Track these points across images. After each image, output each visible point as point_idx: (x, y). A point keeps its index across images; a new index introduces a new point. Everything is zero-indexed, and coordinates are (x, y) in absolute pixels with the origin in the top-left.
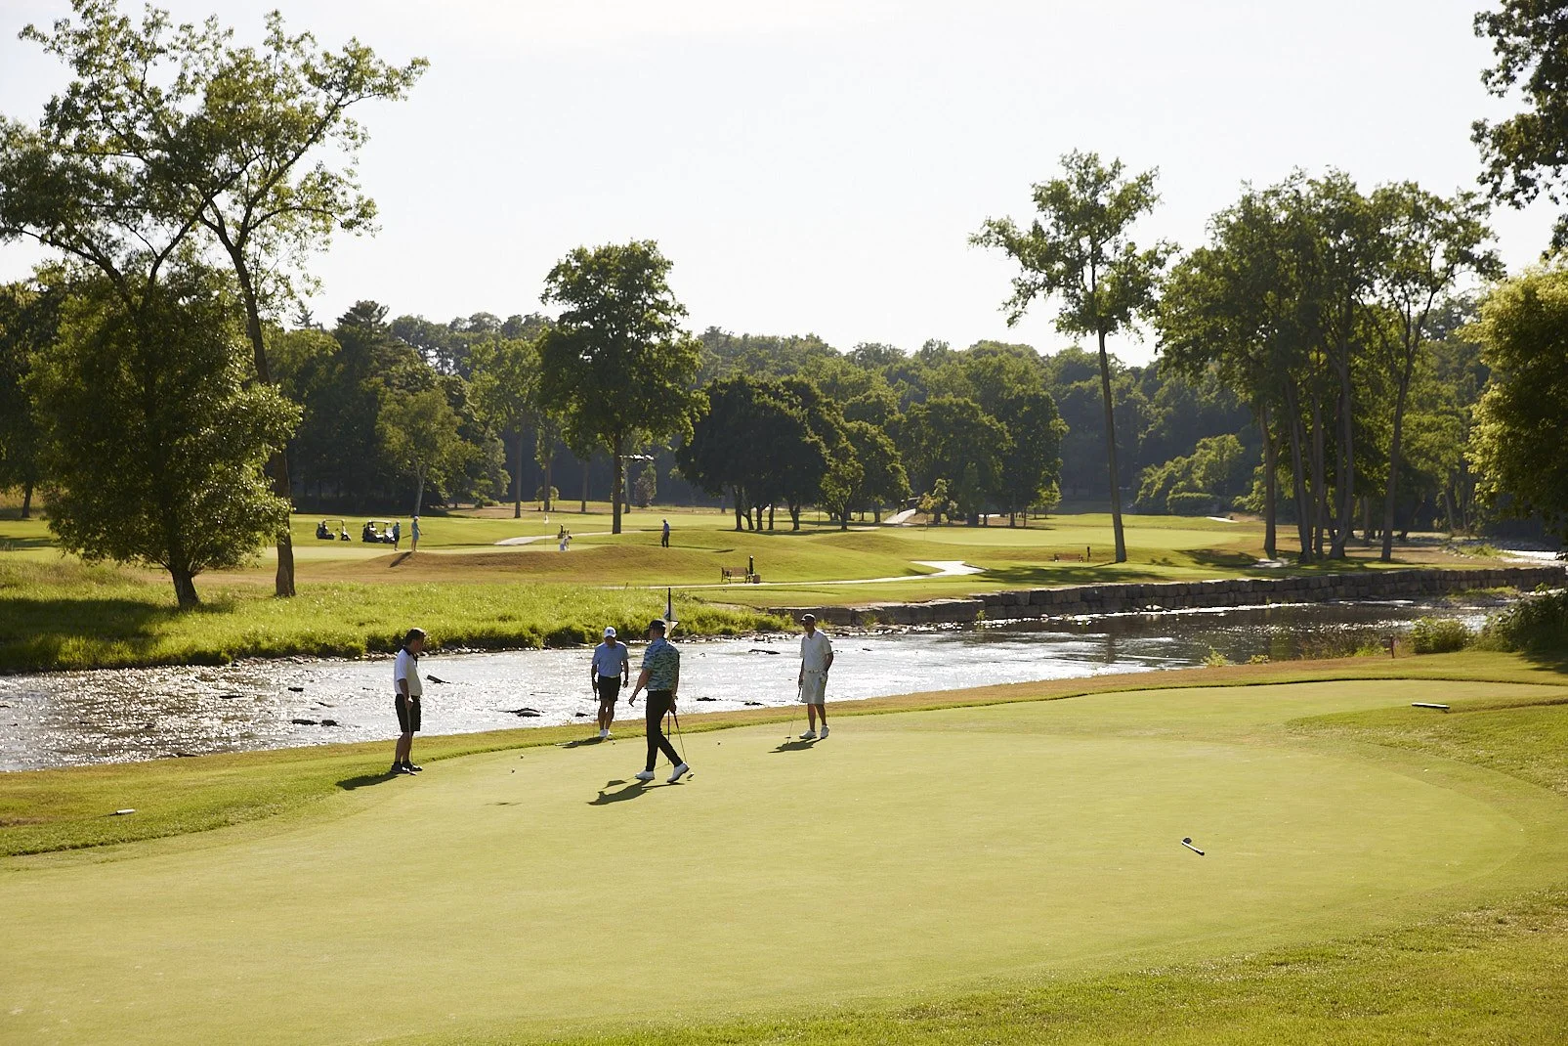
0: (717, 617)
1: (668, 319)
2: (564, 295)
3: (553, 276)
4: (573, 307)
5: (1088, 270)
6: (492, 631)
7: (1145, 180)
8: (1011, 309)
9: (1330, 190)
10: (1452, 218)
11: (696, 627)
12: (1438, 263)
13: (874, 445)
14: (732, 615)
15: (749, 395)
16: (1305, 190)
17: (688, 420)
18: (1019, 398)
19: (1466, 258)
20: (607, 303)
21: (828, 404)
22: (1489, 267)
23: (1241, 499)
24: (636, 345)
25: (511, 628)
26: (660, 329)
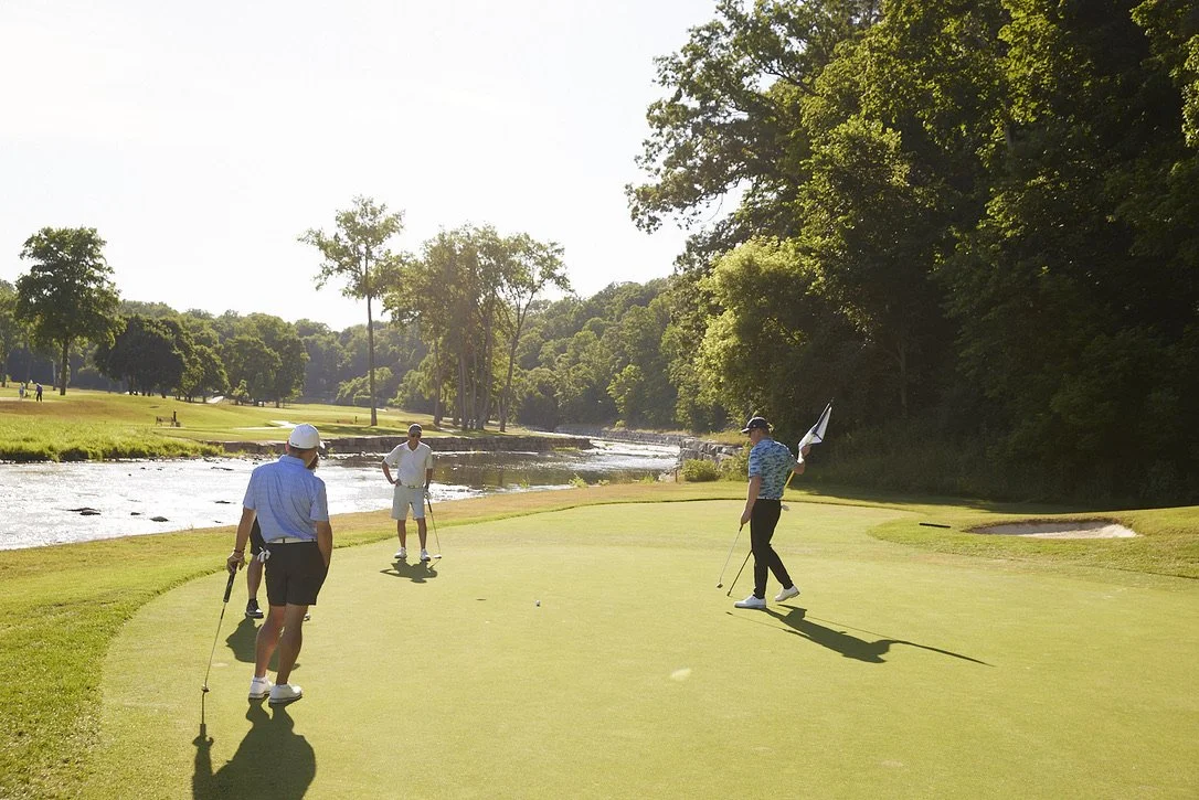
0: (175, 445)
1: (102, 274)
2: (36, 254)
3: (28, 243)
4: (40, 262)
5: (363, 263)
6: (20, 448)
7: (398, 216)
8: (318, 281)
9: (484, 235)
10: (545, 255)
11: (164, 451)
12: (537, 278)
13: (209, 359)
14: (186, 445)
15: (142, 326)
16: (472, 233)
17: (112, 334)
18: (285, 340)
19: (551, 276)
20: (62, 263)
21: (187, 334)
22: (562, 282)
23: (391, 400)
24: (81, 288)
25: (34, 447)
26: (95, 280)
